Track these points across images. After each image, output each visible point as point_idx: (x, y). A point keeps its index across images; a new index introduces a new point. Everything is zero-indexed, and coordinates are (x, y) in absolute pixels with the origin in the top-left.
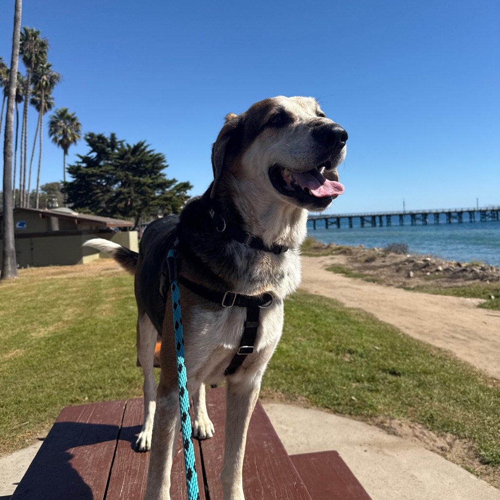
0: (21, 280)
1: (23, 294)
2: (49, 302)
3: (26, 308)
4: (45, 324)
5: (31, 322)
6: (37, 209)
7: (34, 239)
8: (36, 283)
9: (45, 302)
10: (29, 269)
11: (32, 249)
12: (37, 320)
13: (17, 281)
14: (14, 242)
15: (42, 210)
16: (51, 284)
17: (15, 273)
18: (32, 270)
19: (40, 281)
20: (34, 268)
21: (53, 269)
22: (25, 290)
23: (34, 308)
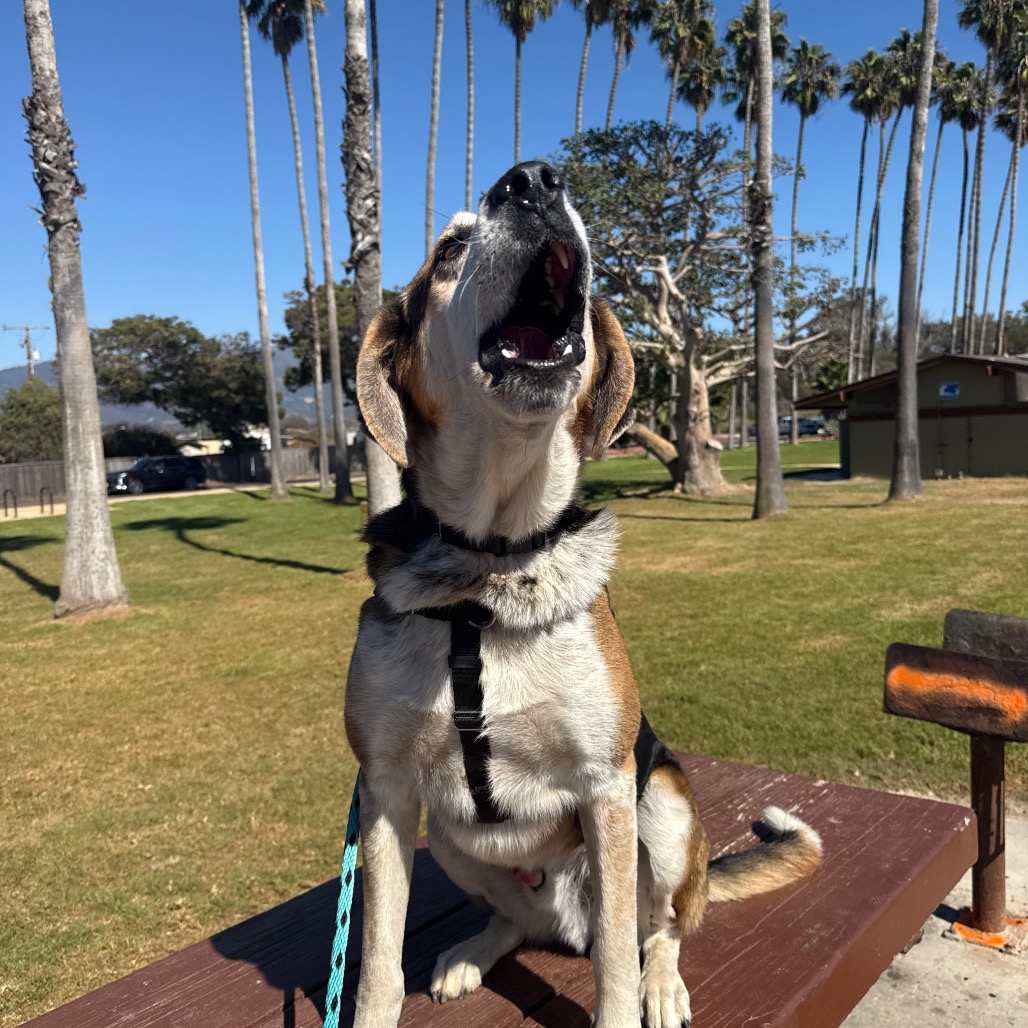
0: (927, 502)
1: (914, 531)
2: (951, 552)
3: (900, 560)
4: (917, 595)
5: (895, 590)
6: (981, 356)
7: (976, 419)
8: (951, 512)
9: (944, 551)
10: (962, 480)
11: (970, 440)
12: (908, 585)
13: (918, 505)
14: (916, 425)
15: (992, 359)
16: (980, 516)
17: (917, 488)
18: (965, 483)
19: (961, 507)
20: (971, 480)
21: (1007, 483)
22: (924, 523)
23: (918, 561)
